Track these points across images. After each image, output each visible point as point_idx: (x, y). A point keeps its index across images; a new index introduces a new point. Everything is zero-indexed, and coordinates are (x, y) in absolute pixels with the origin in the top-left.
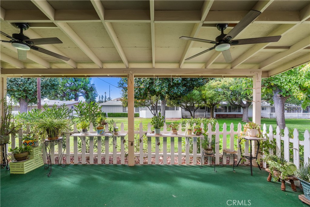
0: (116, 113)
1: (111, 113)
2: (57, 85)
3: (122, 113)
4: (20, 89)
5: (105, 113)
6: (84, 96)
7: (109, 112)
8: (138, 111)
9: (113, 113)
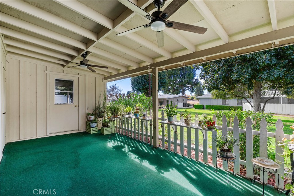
0: (214, 105)
1: (209, 106)
2: (165, 82)
3: (221, 106)
4: (144, 88)
5: (203, 106)
6: (189, 90)
7: (207, 104)
8: (242, 104)
9: (211, 106)
